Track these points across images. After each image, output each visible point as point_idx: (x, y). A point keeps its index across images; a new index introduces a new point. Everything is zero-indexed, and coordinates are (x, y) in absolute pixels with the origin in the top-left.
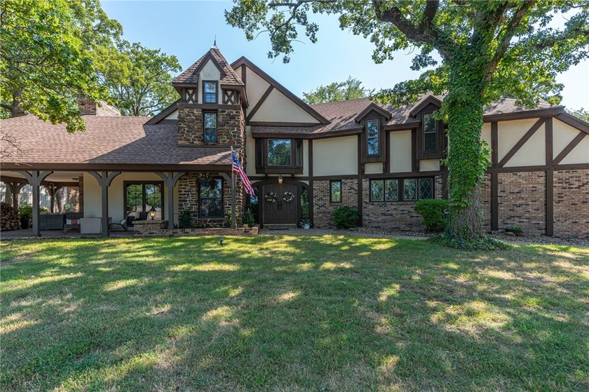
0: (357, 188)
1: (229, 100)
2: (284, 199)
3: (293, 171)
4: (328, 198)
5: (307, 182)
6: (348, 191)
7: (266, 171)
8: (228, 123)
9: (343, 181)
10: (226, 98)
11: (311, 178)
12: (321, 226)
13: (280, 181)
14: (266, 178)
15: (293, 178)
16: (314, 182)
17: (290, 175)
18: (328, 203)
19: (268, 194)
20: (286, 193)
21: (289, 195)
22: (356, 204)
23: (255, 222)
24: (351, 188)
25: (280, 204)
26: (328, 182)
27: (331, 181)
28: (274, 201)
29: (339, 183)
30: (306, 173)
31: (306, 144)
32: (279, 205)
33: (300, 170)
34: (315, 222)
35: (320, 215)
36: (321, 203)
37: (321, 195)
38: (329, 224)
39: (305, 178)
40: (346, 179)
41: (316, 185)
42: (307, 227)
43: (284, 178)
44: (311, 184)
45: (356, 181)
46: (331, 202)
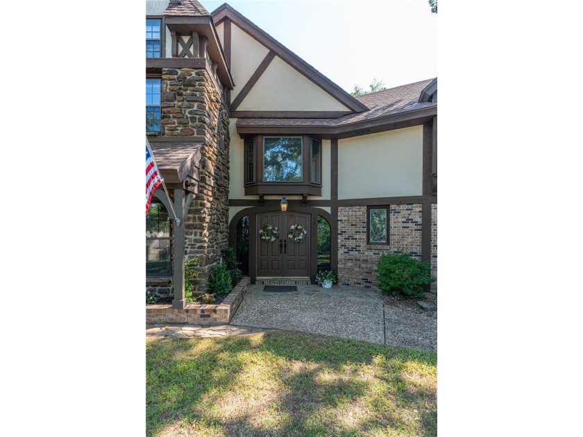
0: (419, 220)
1: (186, 52)
2: (290, 236)
3: (305, 191)
4: (364, 236)
5: (328, 209)
6: (401, 225)
7: (261, 190)
8: (181, 95)
9: (393, 207)
10: (181, 49)
11: (335, 203)
12: (351, 282)
13: (284, 206)
14: (261, 202)
15: (305, 202)
16: (340, 208)
17: (300, 198)
18: (363, 245)
19: (264, 228)
20: (293, 227)
21: (298, 229)
22: (418, 250)
23: (242, 274)
24: (408, 220)
25: (283, 246)
26: (364, 209)
27: (369, 207)
28: (273, 239)
29: (385, 210)
30: (326, 194)
31: (326, 146)
32: (281, 246)
33: (317, 187)
34: (340, 275)
35: (350, 264)
36: (351, 243)
37: (351, 230)
38: (366, 280)
39: (325, 203)
40: (398, 204)
41: (343, 213)
42: (328, 285)
43: (289, 202)
44: (335, 212)
45: (417, 208)
46: (368, 242)
